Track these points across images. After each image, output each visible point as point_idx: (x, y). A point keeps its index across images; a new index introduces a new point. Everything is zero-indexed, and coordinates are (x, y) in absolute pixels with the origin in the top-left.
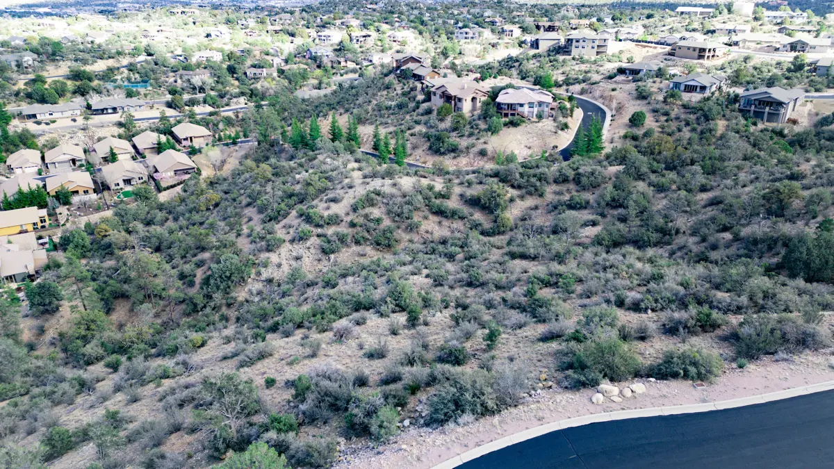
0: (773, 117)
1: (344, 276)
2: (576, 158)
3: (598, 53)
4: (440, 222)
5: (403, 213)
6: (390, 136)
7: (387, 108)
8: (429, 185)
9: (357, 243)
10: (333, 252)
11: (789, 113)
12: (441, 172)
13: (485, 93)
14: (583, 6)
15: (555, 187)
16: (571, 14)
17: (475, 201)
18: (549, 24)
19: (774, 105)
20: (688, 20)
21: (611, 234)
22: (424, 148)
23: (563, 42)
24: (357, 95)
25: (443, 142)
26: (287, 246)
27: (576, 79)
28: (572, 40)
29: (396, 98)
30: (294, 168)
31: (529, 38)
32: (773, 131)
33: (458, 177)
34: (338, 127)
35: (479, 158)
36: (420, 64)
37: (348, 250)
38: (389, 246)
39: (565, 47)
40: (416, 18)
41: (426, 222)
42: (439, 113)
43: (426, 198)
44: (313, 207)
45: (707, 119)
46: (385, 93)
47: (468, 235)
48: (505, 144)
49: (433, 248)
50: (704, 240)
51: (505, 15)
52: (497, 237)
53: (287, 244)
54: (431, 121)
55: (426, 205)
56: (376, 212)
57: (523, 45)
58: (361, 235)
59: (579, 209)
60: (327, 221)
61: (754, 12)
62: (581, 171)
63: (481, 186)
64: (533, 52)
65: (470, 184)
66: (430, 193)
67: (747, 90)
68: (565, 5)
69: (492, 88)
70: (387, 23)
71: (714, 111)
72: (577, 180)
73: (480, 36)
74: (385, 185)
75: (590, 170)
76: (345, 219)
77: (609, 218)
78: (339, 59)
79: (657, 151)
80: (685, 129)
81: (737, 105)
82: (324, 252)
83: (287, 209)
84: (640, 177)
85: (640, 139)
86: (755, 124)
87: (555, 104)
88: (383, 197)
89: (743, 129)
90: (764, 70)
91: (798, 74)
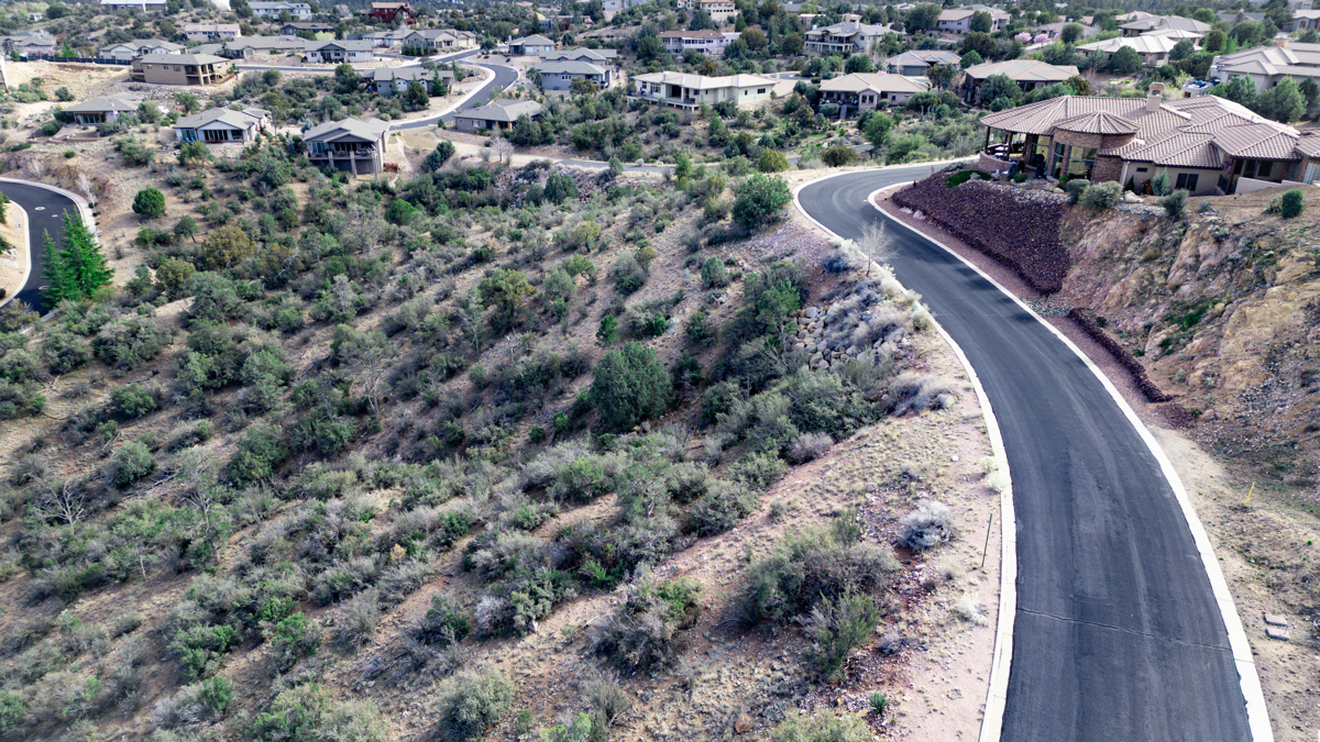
0: (365, 165)
2: (65, 305)
11: (382, 156)
32: (374, 187)
45: (272, 184)
50: (432, 404)
59: (147, 415)
61: (234, 5)
67: (306, 129)
75: (123, 329)
77: (223, 415)
80: (245, 208)
81: (306, 154)
84: (233, 315)
85: (173, 241)
86: (344, 181)
89: (334, 192)
90: (304, 93)
91: (356, 95)
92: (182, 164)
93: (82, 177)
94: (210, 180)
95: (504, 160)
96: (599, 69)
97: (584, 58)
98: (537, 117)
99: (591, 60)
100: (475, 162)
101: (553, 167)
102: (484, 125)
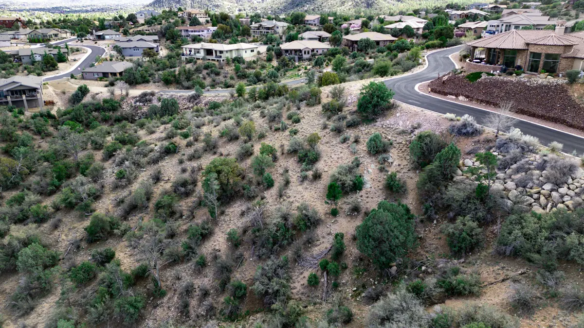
0: (33, 102)
89: (16, 120)
91: (7, 64)
95: (124, 93)
96: (154, 45)
97: (141, 40)
99: (146, 41)
100: (106, 95)
101: (157, 94)
102: (101, 75)
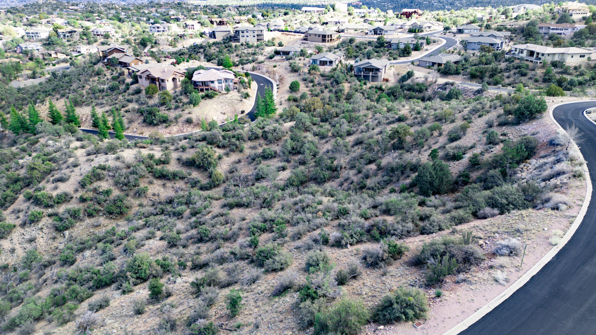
0: (375, 78)
1: (81, 250)
2: (260, 118)
3: (258, 40)
4: (164, 185)
5: (129, 182)
6: (106, 114)
7: (100, 91)
8: (149, 155)
9: (90, 215)
10: (67, 229)
11: (383, 75)
12: (157, 141)
13: (182, 74)
14: (240, 6)
15: (250, 144)
16: (233, 13)
17: (191, 162)
18: (220, 19)
19: (374, 70)
20: (310, 16)
21: (298, 176)
22: (139, 121)
23: (232, 33)
24: (70, 82)
25: (154, 116)
26: (18, 231)
27: (247, 60)
28: (238, 31)
29: (107, 82)
30: (17, 154)
31: (207, 30)
32: (376, 88)
33: (173, 145)
34: (56, 111)
35: (187, 125)
36: (123, 54)
37: (82, 224)
38: (121, 213)
39: (235, 37)
40: (114, 16)
41: (151, 186)
42: (147, 92)
43: (148, 166)
44: (39, 190)
45: (338, 83)
46: (96, 78)
47: (190, 193)
48: (205, 113)
49: (161, 209)
50: (360, 172)
51: (185, 13)
52: (214, 190)
53: (18, 228)
54: (142, 99)
55: (150, 172)
56: (104, 185)
57: (203, 36)
58: (92, 208)
59: (271, 158)
60: (56, 200)
61: (348, 10)
62: (266, 129)
63: (194, 149)
64: (212, 41)
65: (184, 149)
66: (152, 162)
67: (357, 62)
68: (227, 6)
69: (186, 69)
70: (89, 21)
71: (341, 78)
72: (265, 136)
73: (169, 29)
74: (109, 160)
75: (272, 128)
76: (75, 196)
77: (292, 163)
78: (49, 52)
79: (312, 109)
80: (326, 91)
81: (353, 72)
82: (58, 230)
83: (14, 194)
84: (307, 130)
85: (299, 101)
86: (365, 84)
87: (237, 80)
88: (109, 171)
89: (360, 88)
90: (362, 47)
91: (382, 49)
92: (309, 73)
93: (277, 75)
94: (317, 79)
95: (434, 80)
96: (498, 41)
97: (492, 36)
98: (456, 63)
99: (495, 37)
100: (421, 80)
101: (455, 85)
102: (431, 64)
